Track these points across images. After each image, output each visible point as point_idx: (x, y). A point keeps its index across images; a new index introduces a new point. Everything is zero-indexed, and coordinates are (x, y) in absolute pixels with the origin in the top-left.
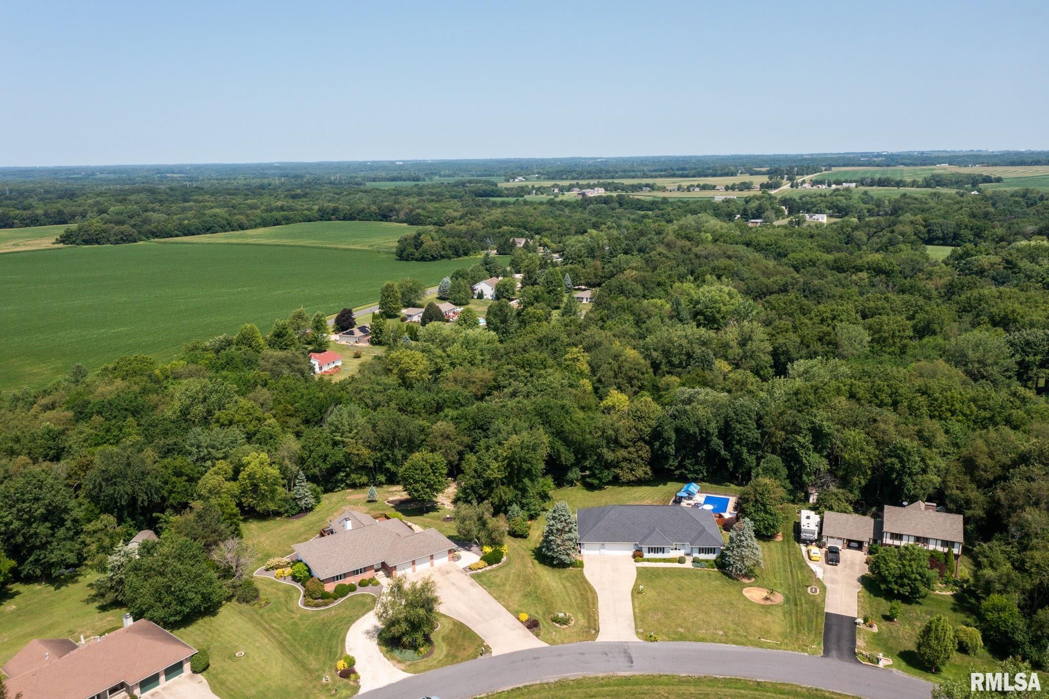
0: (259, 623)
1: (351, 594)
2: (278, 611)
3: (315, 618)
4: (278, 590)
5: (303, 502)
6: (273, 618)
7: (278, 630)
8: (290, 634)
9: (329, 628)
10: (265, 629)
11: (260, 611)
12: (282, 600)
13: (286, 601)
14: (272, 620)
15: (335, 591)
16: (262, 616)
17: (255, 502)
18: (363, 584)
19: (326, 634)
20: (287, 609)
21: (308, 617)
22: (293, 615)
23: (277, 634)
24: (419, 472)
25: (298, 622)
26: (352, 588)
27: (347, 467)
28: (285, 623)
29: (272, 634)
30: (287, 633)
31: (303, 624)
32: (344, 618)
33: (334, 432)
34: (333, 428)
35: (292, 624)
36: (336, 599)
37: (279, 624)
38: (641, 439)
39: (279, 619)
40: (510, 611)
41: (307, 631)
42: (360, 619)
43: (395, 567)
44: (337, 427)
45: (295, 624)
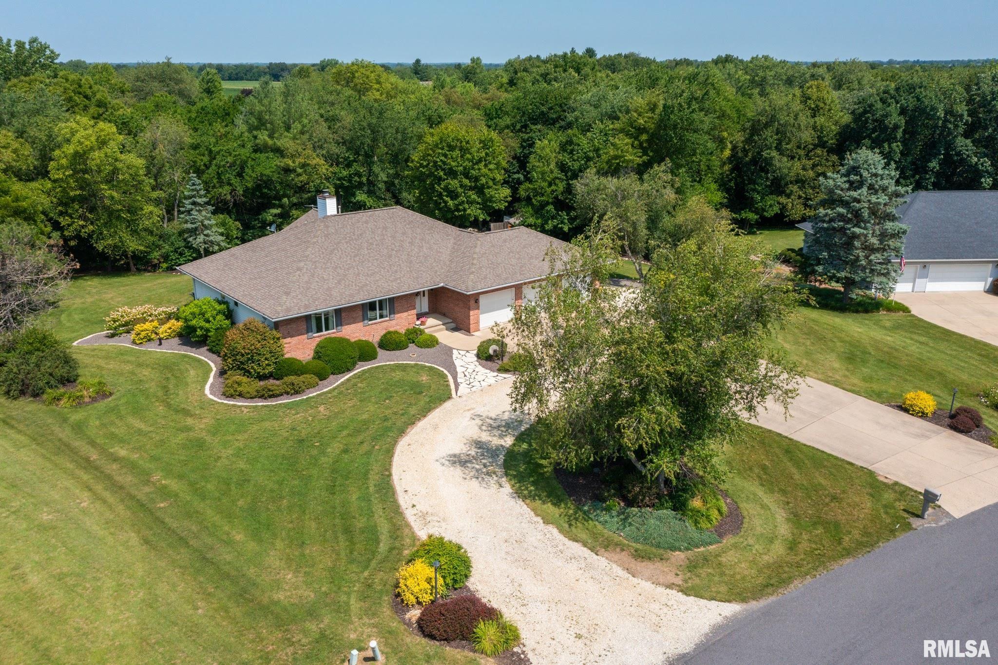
0: (64, 448)
1: (362, 367)
2: (137, 411)
3: (267, 424)
4: (140, 365)
5: (201, 238)
6: (120, 430)
7: (131, 466)
8: (181, 477)
9: (323, 453)
10: (87, 464)
11: (77, 416)
12: (152, 387)
13: (166, 389)
14: (113, 436)
15: (318, 355)
16: (79, 428)
17: (91, 227)
18: (390, 343)
19: (315, 472)
20: (169, 406)
21: (241, 426)
22: (190, 421)
23: (126, 479)
24: (457, 153)
25: (208, 439)
26: (366, 353)
27: (285, 195)
28: (162, 442)
29: (109, 477)
30: (168, 472)
31: (225, 444)
32: (365, 422)
33: (257, 128)
34: (253, 121)
35: (184, 447)
36: (322, 377)
37: (139, 449)
38: (822, 144)
39: (140, 432)
40: (858, 393)
41: (242, 465)
42: (421, 424)
43: (476, 298)
44: (260, 119)
45: (200, 444)
